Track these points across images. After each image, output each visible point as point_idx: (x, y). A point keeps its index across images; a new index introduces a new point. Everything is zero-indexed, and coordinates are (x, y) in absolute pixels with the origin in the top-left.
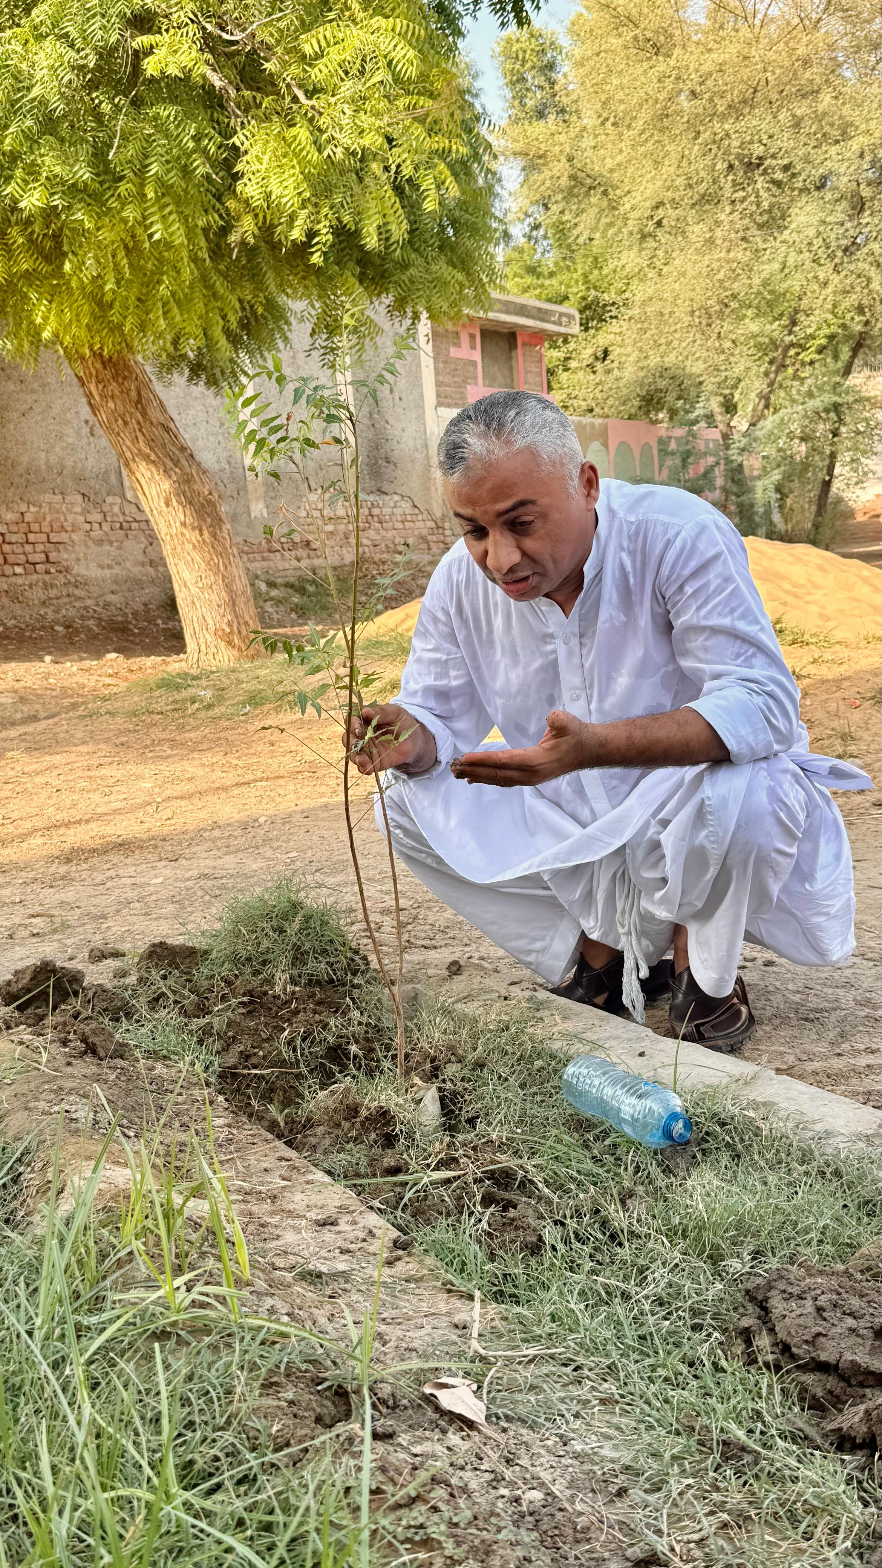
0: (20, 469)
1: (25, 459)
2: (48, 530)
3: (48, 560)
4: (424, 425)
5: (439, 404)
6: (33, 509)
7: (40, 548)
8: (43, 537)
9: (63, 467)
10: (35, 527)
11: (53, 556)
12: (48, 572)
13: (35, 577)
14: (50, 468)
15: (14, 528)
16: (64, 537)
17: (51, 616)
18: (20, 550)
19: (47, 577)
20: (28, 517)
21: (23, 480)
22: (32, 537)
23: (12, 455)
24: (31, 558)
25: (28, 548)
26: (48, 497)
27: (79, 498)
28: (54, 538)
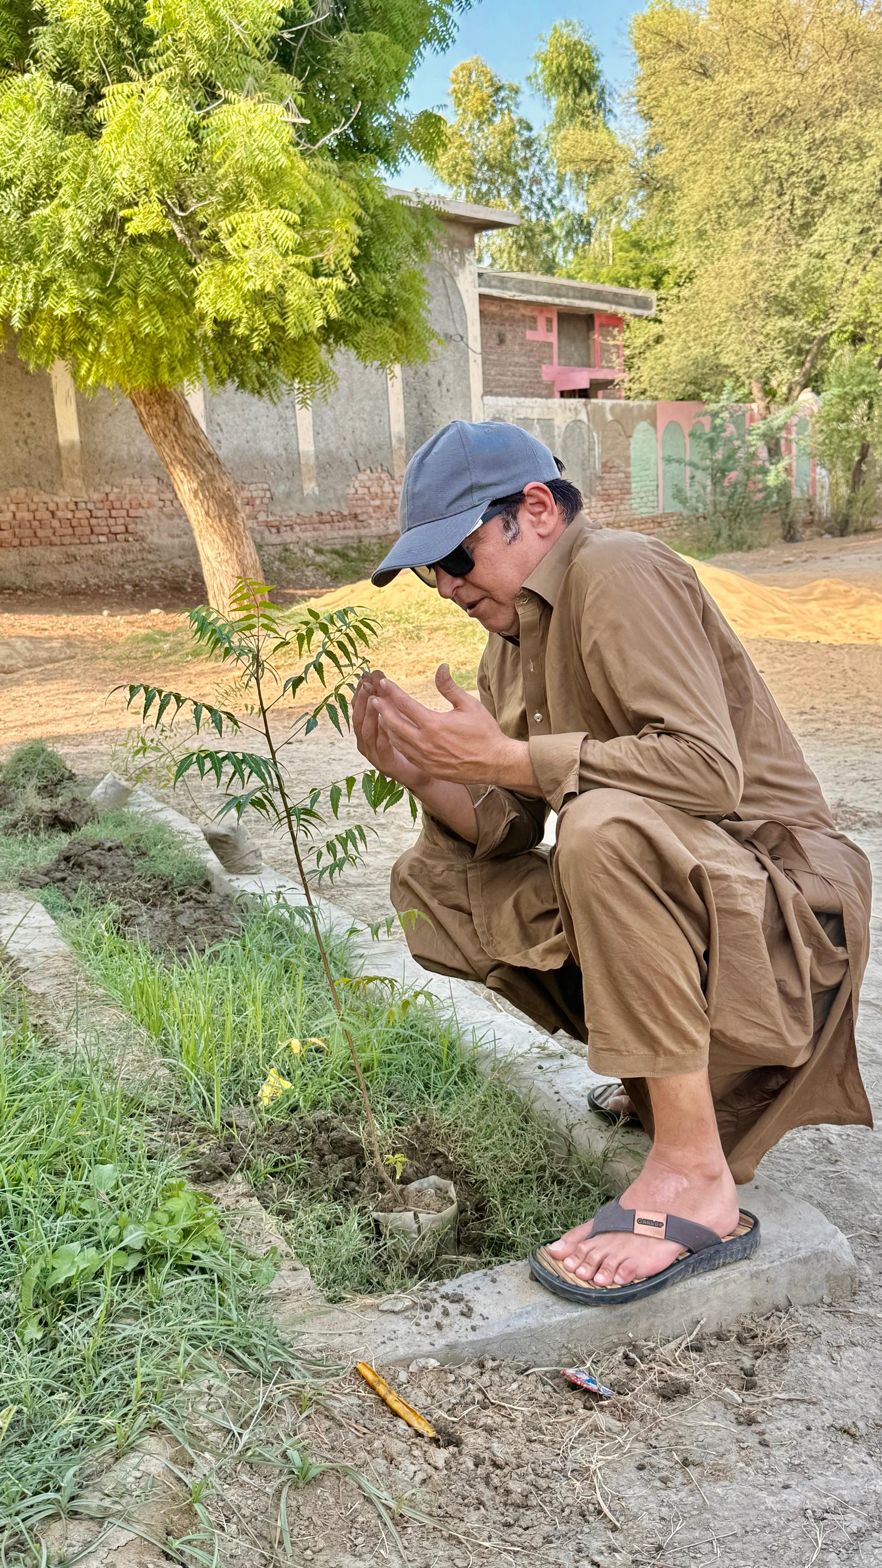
0: (106, 459)
1: (111, 450)
2: (127, 506)
3: (127, 531)
4: (470, 412)
5: (486, 393)
6: (115, 490)
7: (121, 521)
8: (124, 513)
9: (142, 456)
10: (117, 505)
11: (131, 528)
12: (126, 541)
13: (115, 545)
14: (131, 457)
15: (100, 506)
16: (141, 512)
17: (127, 575)
18: (104, 523)
19: (125, 545)
20: (112, 497)
21: (108, 468)
22: (114, 513)
23: (100, 447)
24: (113, 529)
25: (111, 521)
26: (128, 480)
27: (155, 481)
28: (132, 513)
